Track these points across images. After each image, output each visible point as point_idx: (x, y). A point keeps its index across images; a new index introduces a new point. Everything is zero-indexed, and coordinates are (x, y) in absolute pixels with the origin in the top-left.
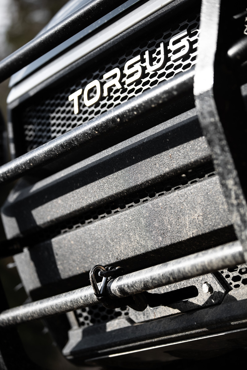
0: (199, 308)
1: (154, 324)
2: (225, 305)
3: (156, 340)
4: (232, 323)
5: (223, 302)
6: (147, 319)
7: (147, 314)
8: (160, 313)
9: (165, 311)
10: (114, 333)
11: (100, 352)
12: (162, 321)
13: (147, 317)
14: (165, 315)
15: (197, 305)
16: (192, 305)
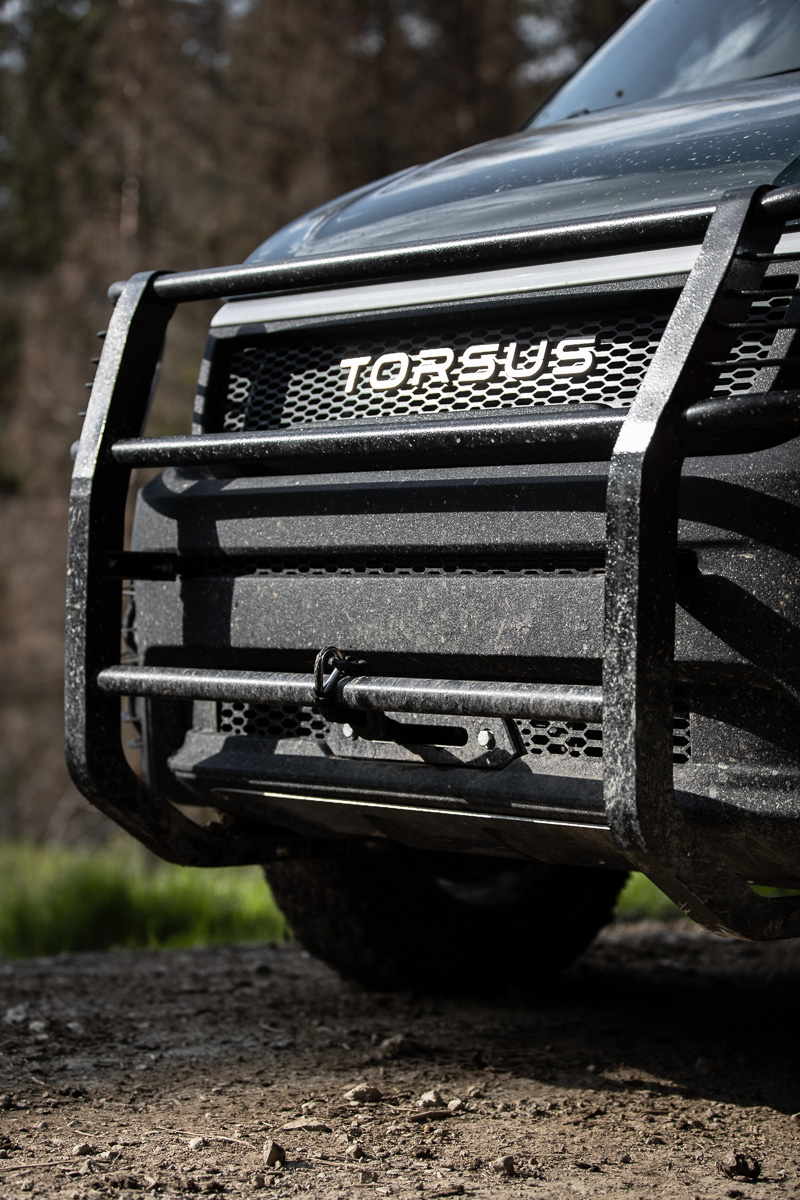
0: (459, 764)
1: (370, 766)
2: (509, 774)
3: (366, 792)
4: (513, 805)
5: (506, 768)
6: (358, 755)
7: (361, 746)
8: (386, 752)
9: (396, 752)
10: (288, 760)
11: (251, 782)
12: (385, 765)
13: (360, 752)
14: (393, 758)
15: (458, 759)
16: (449, 757)
